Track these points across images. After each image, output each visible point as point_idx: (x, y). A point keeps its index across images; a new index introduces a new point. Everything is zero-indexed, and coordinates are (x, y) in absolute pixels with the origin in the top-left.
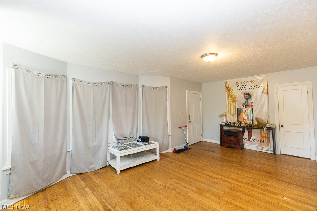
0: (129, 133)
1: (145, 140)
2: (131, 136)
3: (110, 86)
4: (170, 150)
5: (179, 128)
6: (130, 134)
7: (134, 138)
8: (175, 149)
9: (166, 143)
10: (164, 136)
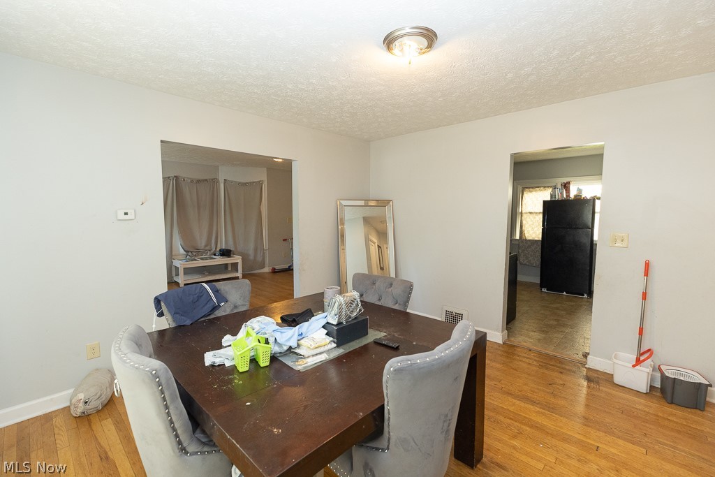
0: (203, 244)
1: (226, 253)
2: (207, 248)
3: (173, 183)
4: (267, 270)
5: (284, 240)
6: (206, 246)
7: (212, 252)
8: (274, 269)
9: (259, 259)
10: (256, 250)
